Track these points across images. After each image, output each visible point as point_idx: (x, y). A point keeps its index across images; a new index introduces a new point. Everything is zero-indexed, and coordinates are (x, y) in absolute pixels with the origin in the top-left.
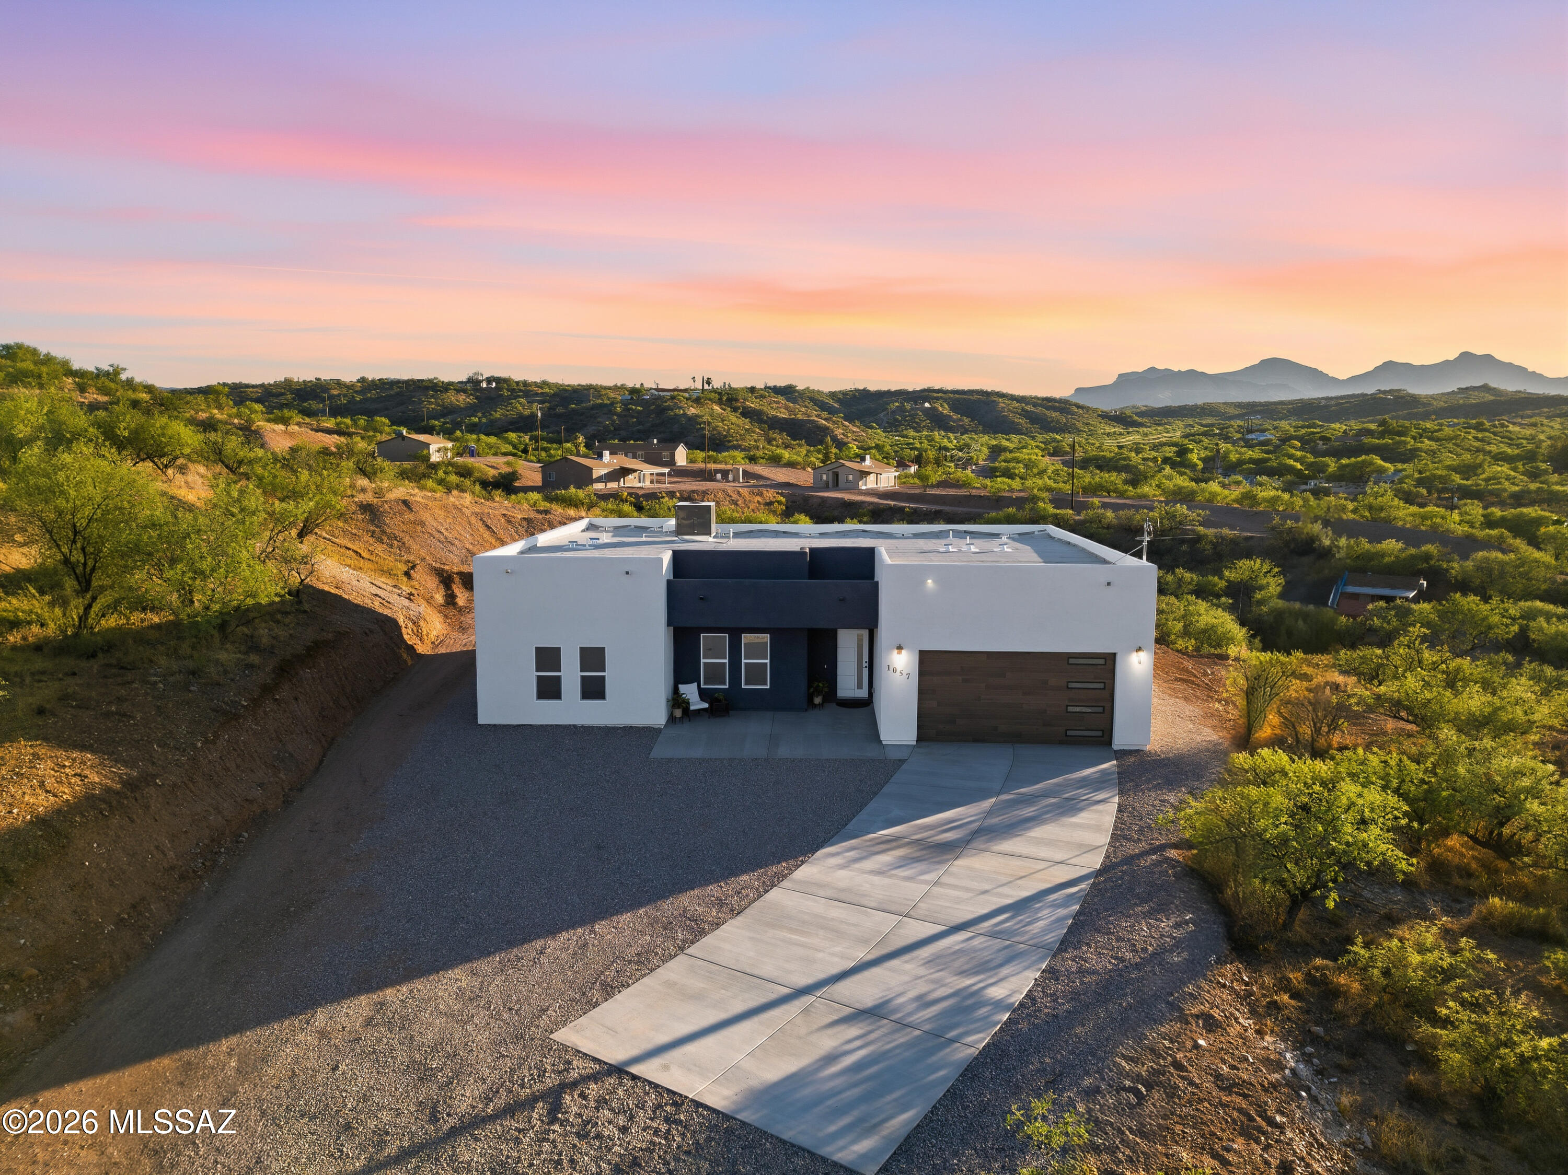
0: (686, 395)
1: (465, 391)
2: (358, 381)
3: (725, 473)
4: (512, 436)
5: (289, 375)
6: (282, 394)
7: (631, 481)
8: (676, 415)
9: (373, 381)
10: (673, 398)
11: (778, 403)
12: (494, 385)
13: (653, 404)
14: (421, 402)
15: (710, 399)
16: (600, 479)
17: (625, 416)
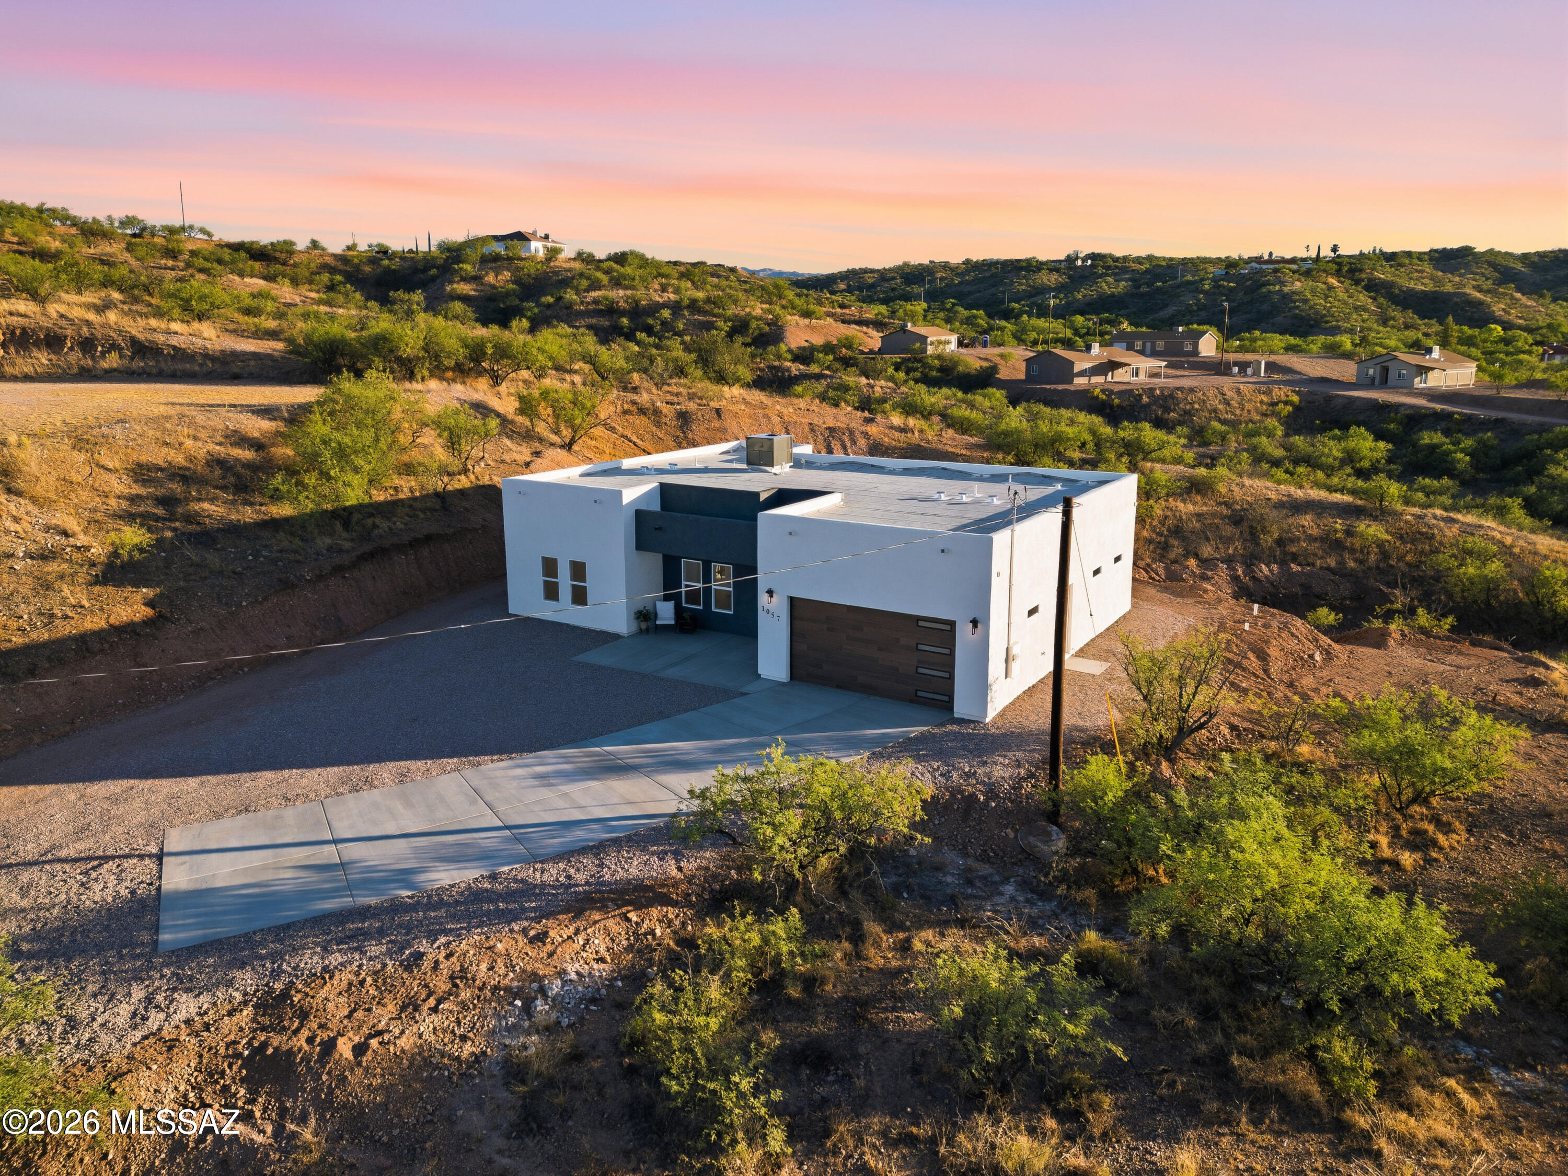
0: (1294, 267)
1: (1057, 270)
2: (964, 263)
3: (1243, 366)
4: (1079, 319)
5: (907, 259)
6: (894, 278)
7: (1121, 375)
8: (1269, 292)
9: (977, 262)
10: (1276, 271)
11: (1422, 271)
12: (1089, 262)
13: (1250, 279)
14: (1012, 283)
15: (1325, 271)
16: (1082, 374)
17: (1214, 294)
